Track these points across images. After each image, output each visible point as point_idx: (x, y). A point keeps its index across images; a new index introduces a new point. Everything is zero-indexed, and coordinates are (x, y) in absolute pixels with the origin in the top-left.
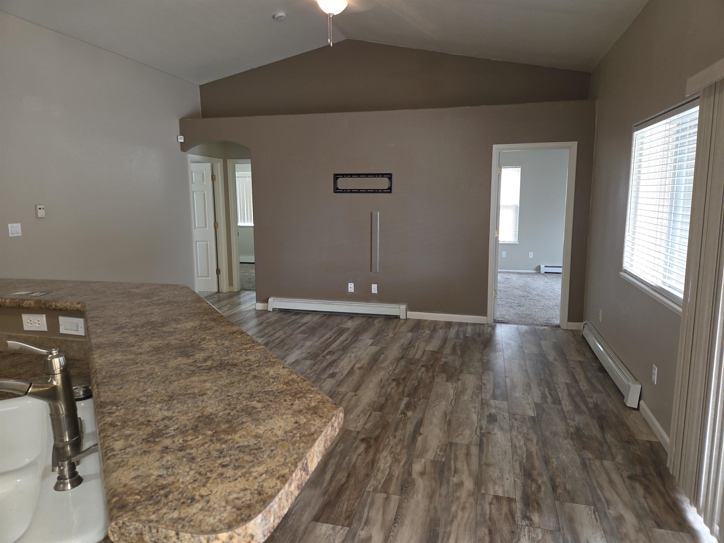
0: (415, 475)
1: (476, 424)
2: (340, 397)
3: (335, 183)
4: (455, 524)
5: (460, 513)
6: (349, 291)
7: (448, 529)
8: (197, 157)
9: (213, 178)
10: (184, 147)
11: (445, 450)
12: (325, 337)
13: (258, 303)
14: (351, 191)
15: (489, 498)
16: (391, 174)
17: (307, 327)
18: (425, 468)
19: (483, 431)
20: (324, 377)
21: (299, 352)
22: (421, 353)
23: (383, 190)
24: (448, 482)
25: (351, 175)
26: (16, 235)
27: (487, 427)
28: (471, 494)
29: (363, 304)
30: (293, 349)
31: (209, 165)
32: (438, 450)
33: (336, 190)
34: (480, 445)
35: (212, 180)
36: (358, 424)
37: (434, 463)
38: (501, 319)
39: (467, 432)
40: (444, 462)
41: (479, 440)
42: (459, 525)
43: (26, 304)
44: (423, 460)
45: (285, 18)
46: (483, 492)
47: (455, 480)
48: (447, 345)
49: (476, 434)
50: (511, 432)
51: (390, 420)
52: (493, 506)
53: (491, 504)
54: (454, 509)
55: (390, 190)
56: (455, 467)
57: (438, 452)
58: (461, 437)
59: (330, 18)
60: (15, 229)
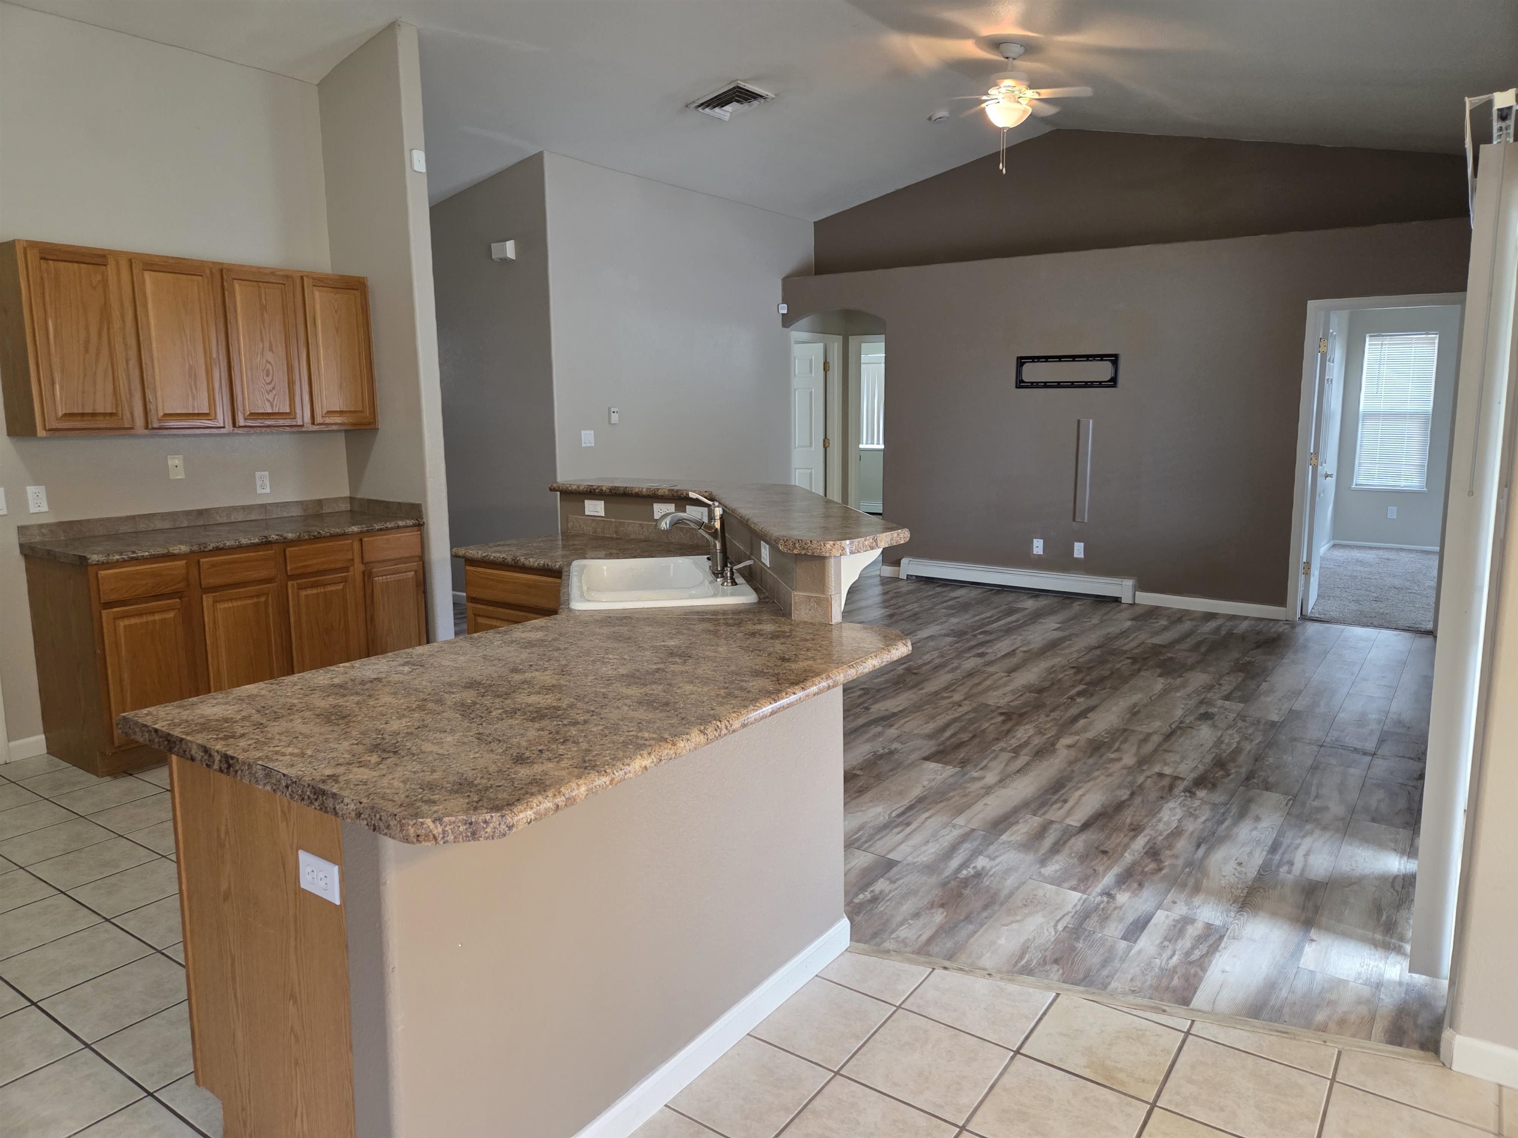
0: (1059, 747)
1: (1177, 718)
2: (985, 675)
3: (1019, 372)
4: (1091, 783)
6: (1035, 552)
8: (804, 336)
9: (826, 367)
10: (787, 321)
11: (1114, 733)
12: (983, 616)
13: (884, 567)
14: (1046, 385)
15: (1148, 773)
16: (1116, 356)
17: (958, 602)
18: (1077, 743)
19: (1182, 725)
20: (967, 655)
21: (939, 627)
22: (1136, 645)
23: (1100, 382)
25: (1047, 359)
26: (589, 445)
27: (1191, 723)
28: (1124, 768)
29: (1061, 575)
30: (930, 623)
31: (821, 345)
32: (1104, 732)
33: (1020, 384)
34: (1169, 736)
35: (824, 369)
36: (1002, 701)
37: (1092, 740)
38: (1317, 616)
39: (1158, 723)
40: (1106, 742)
41: (1170, 731)
43: (660, 493)
44: (1077, 737)
45: (947, 118)
46: (1144, 768)
48: (1188, 640)
49: (1170, 726)
50: (1225, 730)
51: (1048, 703)
52: (1149, 780)
53: (1148, 777)
54: (1096, 773)
55: (1113, 382)
56: (1119, 747)
57: (1102, 734)
58: (1144, 726)
59: (1004, 133)
60: (588, 438)
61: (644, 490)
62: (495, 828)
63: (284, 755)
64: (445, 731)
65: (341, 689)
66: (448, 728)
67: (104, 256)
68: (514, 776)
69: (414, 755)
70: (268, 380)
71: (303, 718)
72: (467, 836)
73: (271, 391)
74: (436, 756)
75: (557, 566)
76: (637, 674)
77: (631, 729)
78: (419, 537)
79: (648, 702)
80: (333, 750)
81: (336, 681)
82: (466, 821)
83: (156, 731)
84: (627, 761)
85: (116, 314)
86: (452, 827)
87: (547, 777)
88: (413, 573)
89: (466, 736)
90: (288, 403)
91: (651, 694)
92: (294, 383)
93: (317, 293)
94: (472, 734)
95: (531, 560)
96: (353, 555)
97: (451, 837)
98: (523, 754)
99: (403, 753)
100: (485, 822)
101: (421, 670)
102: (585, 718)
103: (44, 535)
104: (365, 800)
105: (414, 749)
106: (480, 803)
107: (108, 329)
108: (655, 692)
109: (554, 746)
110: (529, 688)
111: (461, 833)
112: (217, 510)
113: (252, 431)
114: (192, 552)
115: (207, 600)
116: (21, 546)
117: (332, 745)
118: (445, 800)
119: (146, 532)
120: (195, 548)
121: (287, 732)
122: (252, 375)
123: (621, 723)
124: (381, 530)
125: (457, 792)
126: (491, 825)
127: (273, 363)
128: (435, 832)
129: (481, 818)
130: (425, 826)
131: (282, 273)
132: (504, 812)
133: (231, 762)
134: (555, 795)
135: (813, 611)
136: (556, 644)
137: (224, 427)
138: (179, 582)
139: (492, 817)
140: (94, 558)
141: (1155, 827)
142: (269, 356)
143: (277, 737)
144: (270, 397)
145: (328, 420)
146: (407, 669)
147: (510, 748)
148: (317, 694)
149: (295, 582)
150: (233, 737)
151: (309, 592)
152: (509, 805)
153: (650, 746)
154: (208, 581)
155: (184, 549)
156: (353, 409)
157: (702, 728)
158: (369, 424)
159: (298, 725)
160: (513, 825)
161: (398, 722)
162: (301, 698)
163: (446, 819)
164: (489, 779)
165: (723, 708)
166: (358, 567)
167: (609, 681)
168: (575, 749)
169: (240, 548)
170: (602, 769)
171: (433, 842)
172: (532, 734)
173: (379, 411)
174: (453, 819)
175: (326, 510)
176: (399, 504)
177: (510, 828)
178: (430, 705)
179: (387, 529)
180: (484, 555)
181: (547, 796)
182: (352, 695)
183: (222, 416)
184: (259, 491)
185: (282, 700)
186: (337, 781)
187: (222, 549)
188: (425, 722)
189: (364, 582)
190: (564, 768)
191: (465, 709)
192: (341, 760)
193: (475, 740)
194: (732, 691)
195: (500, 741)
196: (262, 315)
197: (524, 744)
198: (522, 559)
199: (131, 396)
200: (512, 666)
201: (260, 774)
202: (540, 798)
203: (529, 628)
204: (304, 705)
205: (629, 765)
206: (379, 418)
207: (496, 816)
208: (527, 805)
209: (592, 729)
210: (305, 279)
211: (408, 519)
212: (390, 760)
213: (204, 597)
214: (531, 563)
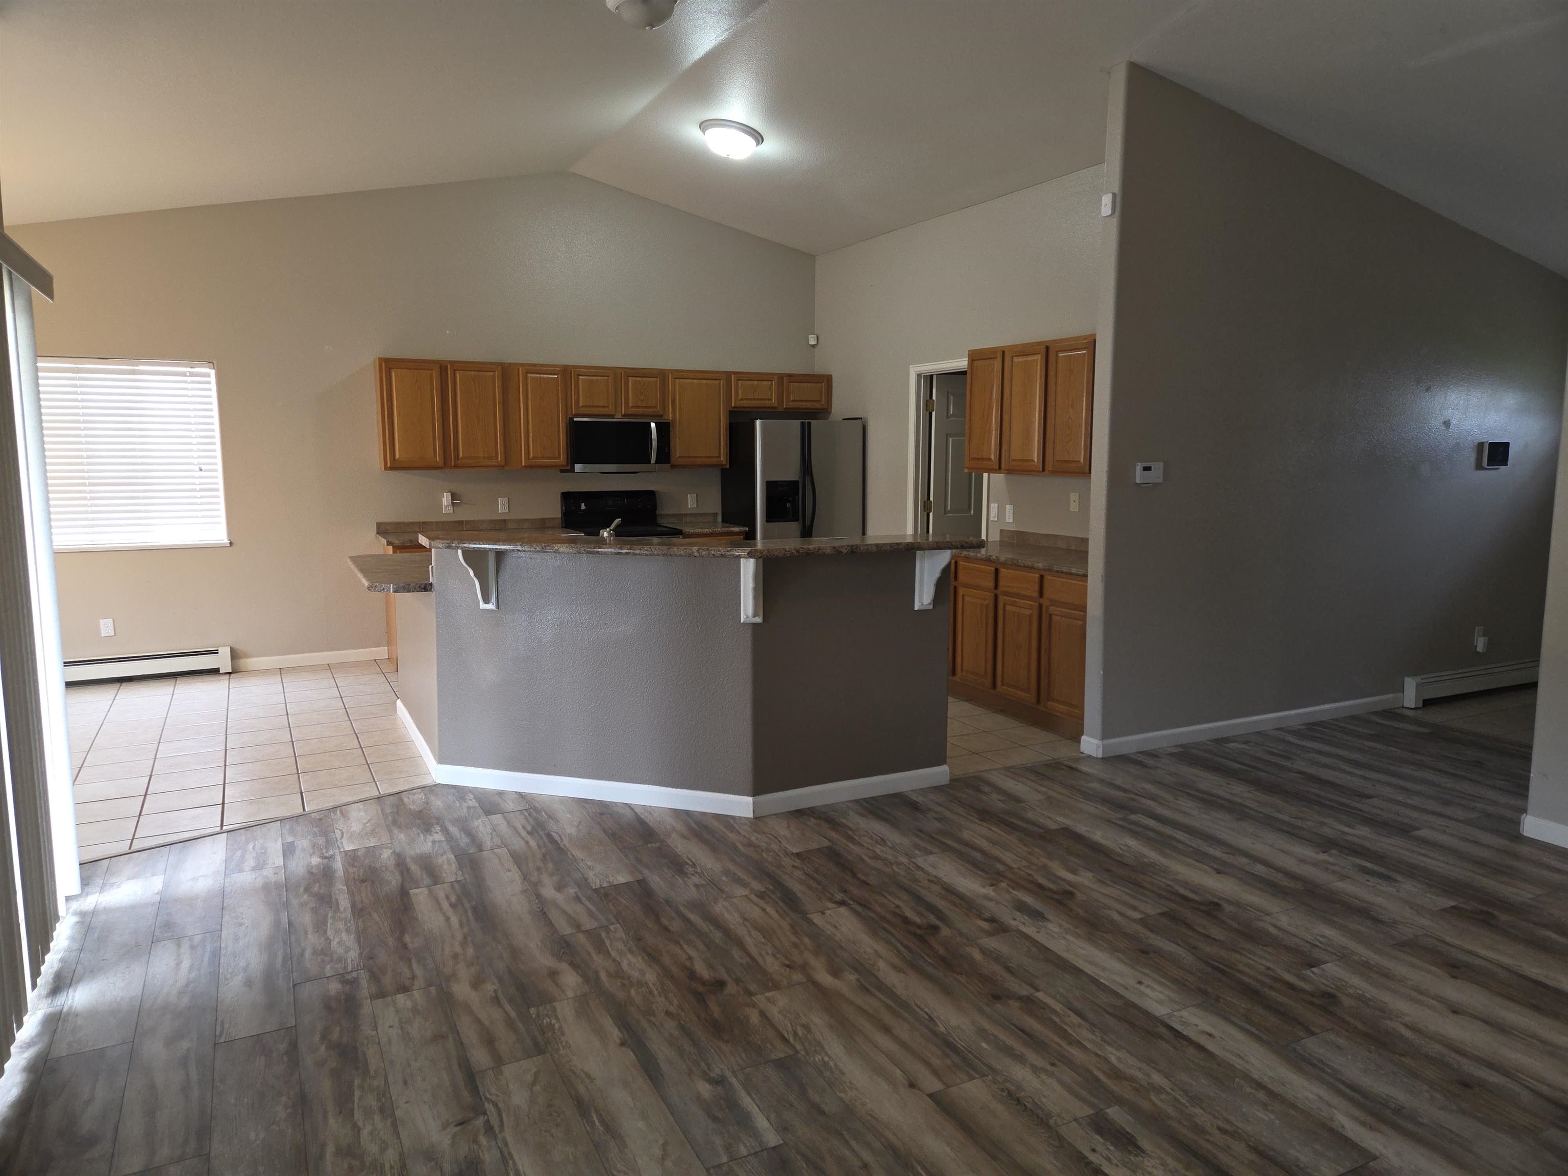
0: (564, 966)
1: (509, 1139)
4: (459, 936)
5: (458, 949)
7: (466, 929)
11: (543, 1032)
15: (419, 983)
18: (557, 985)
19: (480, 1122)
24: (501, 980)
27: (475, 1141)
28: (453, 976)
32: (557, 1026)
34: (471, 1077)
37: (546, 999)
39: (519, 1098)
40: (528, 1008)
41: (481, 1089)
42: (453, 937)
44: (570, 994)
46: (433, 990)
47: (490, 987)
49: (496, 1105)
50: (402, 1155)
52: (409, 975)
53: (414, 977)
54: (470, 951)
56: (502, 1007)
57: (554, 1021)
58: (529, 1078)
103: (1009, 537)
141: (345, 922)
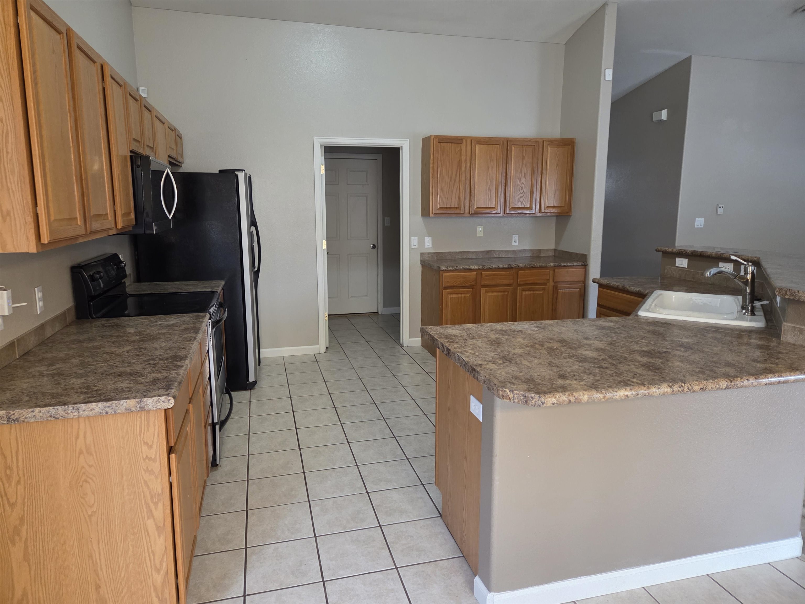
26: (699, 227)
43: (724, 256)
60: (699, 222)
61: (714, 254)
62: (536, 402)
63: (467, 352)
64: (536, 358)
65: (504, 332)
66: (538, 357)
67: (462, 139)
68: (555, 382)
69: (517, 364)
70: (522, 192)
71: (483, 341)
72: (523, 402)
73: (522, 197)
74: (526, 367)
75: (646, 293)
76: (652, 352)
77: (629, 376)
78: (584, 271)
79: (647, 367)
80: (486, 355)
81: (504, 329)
82: (523, 395)
83: (430, 335)
84: (615, 389)
85: (463, 164)
86: (517, 396)
87: (570, 386)
88: (579, 289)
89: (544, 362)
90: (529, 202)
91: (652, 363)
92: (533, 193)
93: (549, 148)
94: (547, 361)
95: (632, 288)
96: (549, 277)
97: (516, 401)
98: (565, 375)
99: (513, 362)
100: (532, 398)
101: (542, 330)
102: (608, 366)
103: (429, 257)
104: (487, 376)
105: (518, 362)
106: (533, 389)
107: (460, 170)
108: (656, 362)
109: (582, 375)
110: (588, 347)
111: (521, 400)
112: (494, 251)
113: (512, 215)
114: (479, 269)
115: (483, 290)
116: (421, 260)
117: (487, 353)
118: (519, 384)
119: (465, 259)
120: (480, 267)
121: (474, 344)
122: (515, 189)
123: (625, 372)
124: (564, 266)
125: (525, 382)
126: (534, 400)
127: (524, 183)
128: (510, 396)
129: (530, 396)
130: (506, 392)
131: (534, 140)
132: (541, 395)
133: (449, 351)
134: (569, 395)
135: (796, 337)
136: (617, 330)
137: (500, 214)
138: (473, 282)
139: (535, 396)
140: (443, 268)
142: (523, 180)
143: (469, 345)
144: (521, 200)
145: (547, 211)
146: (536, 329)
147: (561, 371)
148: (494, 332)
149: (521, 287)
150: (454, 342)
151: (527, 293)
152: (545, 393)
153: (634, 386)
154: (484, 282)
155: (476, 267)
156: (559, 206)
157: (671, 384)
158: (567, 213)
159: (479, 343)
160: (545, 403)
161: (519, 350)
162: (486, 333)
163: (515, 392)
164: (543, 381)
165: (691, 378)
166: (551, 284)
167: (634, 352)
168: (592, 378)
169: (499, 269)
170: (600, 390)
171: (509, 400)
172: (576, 367)
173: (573, 206)
174: (518, 392)
175: (543, 255)
176: (577, 254)
177: (543, 403)
178: (537, 346)
179: (568, 266)
180: (608, 283)
181: (565, 394)
182: (507, 335)
183: (500, 209)
184: (513, 244)
185: (479, 332)
186: (481, 367)
187: (491, 269)
188: (530, 352)
189: (553, 291)
190: (580, 385)
191: (551, 351)
192: (487, 359)
193: (547, 364)
194: (704, 370)
195: (558, 367)
196: (523, 161)
197: (569, 370)
198: (628, 287)
199: (465, 199)
200: (586, 336)
201: (457, 358)
202: (561, 394)
203: (608, 321)
204: (486, 336)
205: (616, 392)
206: (573, 210)
207: (537, 396)
208: (553, 396)
209: (608, 372)
210: (545, 142)
211: (579, 262)
212: (506, 364)
213: (482, 289)
214: (632, 290)
